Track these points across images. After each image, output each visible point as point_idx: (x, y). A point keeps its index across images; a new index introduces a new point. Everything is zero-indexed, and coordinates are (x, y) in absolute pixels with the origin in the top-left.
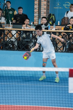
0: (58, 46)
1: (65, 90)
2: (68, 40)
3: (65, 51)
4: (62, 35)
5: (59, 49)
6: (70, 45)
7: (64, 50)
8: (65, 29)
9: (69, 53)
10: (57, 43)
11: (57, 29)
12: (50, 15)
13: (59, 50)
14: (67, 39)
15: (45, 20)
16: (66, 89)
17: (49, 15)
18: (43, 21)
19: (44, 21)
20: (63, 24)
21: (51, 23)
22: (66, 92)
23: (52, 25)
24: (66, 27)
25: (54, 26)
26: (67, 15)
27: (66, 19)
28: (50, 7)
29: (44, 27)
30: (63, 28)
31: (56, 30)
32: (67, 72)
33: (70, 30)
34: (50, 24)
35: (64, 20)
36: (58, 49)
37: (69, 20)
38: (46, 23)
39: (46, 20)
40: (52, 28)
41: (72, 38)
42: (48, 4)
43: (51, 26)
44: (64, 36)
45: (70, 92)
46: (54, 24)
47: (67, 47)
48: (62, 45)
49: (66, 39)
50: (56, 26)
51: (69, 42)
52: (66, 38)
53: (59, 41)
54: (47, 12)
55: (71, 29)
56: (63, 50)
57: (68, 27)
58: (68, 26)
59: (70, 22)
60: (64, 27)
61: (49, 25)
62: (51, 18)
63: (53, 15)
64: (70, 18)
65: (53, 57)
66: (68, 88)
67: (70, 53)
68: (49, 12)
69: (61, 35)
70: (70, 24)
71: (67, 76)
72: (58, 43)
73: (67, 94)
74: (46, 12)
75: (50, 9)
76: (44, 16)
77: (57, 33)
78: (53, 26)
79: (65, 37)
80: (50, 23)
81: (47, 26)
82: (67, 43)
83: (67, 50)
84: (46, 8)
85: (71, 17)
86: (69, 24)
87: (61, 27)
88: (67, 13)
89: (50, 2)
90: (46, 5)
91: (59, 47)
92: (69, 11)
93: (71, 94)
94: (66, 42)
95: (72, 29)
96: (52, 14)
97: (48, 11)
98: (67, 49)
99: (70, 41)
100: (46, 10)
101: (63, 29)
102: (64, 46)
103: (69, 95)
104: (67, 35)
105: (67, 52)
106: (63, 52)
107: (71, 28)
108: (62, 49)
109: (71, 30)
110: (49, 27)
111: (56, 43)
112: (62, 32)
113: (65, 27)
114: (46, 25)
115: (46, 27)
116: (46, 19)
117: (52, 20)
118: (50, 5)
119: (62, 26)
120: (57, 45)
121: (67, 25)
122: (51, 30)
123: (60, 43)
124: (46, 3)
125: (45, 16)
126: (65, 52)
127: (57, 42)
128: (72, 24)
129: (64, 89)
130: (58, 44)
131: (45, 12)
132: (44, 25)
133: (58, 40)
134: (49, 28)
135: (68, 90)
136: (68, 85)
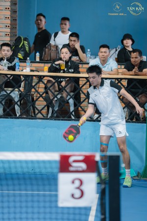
0: (36, 106)
1: (51, 202)
2: (57, 93)
3: (51, 117)
4: (46, 83)
5: (40, 112)
6: (62, 104)
7: (50, 115)
8: (50, 70)
9: (59, 120)
10: (35, 100)
11: (34, 69)
12: (19, 40)
13: (39, 114)
14: (56, 91)
15: (8, 51)
16: (53, 199)
17: (15, 40)
18: (3, 53)
19: (6, 52)
20: (46, 59)
21: (22, 57)
22: (53, 205)
23: (23, 60)
24: (54, 65)
25: (28, 63)
26: (54, 40)
27: (52, 48)
28: (17, 21)
29: (7, 65)
30: (46, 67)
31: (32, 71)
32: (55, 161)
33: (62, 71)
34: (20, 59)
35: (49, 51)
36: (36, 113)
37: (59, 51)
38: (9, 56)
39: (10, 51)
40: (24, 68)
41: (66, 89)
42: (15, 16)
43: (20, 62)
44: (49, 85)
45: (60, 204)
46: (28, 58)
47: (56, 109)
48: (45, 103)
49: (53, 91)
50: (31, 62)
51: (59, 96)
52: (54, 88)
53: (39, 95)
54: (12, 34)
55: (64, 70)
56: (48, 114)
57: (57, 65)
58: (57, 63)
59: (62, 56)
60: (49, 65)
61: (16, 61)
62: (21, 47)
63: (25, 39)
64: (60, 47)
65: (120, 133)
66: (56, 196)
67: (62, 120)
68: (17, 34)
69: (43, 83)
70: (61, 59)
71: (56, 170)
72: (37, 100)
73: (54, 210)
74: (9, 33)
75: (17, 28)
76: (5, 42)
77: (34, 78)
78: (25, 62)
79: (51, 86)
80: (19, 57)
81: (13, 63)
82: (56, 99)
83: (55, 115)
84: (10, 24)
85: (64, 45)
86: (58, 60)
87: (42, 65)
88: (55, 36)
89: (17, 12)
90: (10, 17)
91: (40, 108)
92: (60, 33)
93: (63, 208)
94: (54, 98)
95: (66, 69)
96: (22, 38)
97: (14, 31)
98: (56, 112)
99: (62, 94)
100: (9, 29)
101: (47, 70)
102: (50, 105)
103: (59, 211)
104: (55, 82)
105: (55, 120)
106: (48, 119)
107: (63, 67)
108: (44, 111)
109: (64, 72)
110: (17, 64)
111: (33, 98)
112: (44, 76)
113: (52, 66)
114: (10, 60)
115: (10, 65)
116: (11, 48)
117: (22, 51)
118: (17, 18)
119: (46, 64)
120: (34, 104)
121: (54, 61)
122: (22, 70)
123: (41, 99)
124: (10, 14)
125: (7, 42)
126: (52, 119)
127: (35, 98)
128: (64, 60)
129: (47, 199)
130: (37, 102)
131: (7, 34)
132: (7, 60)
133: (36, 93)
134: (17, 67)
135: (56, 201)
136: (56, 190)
